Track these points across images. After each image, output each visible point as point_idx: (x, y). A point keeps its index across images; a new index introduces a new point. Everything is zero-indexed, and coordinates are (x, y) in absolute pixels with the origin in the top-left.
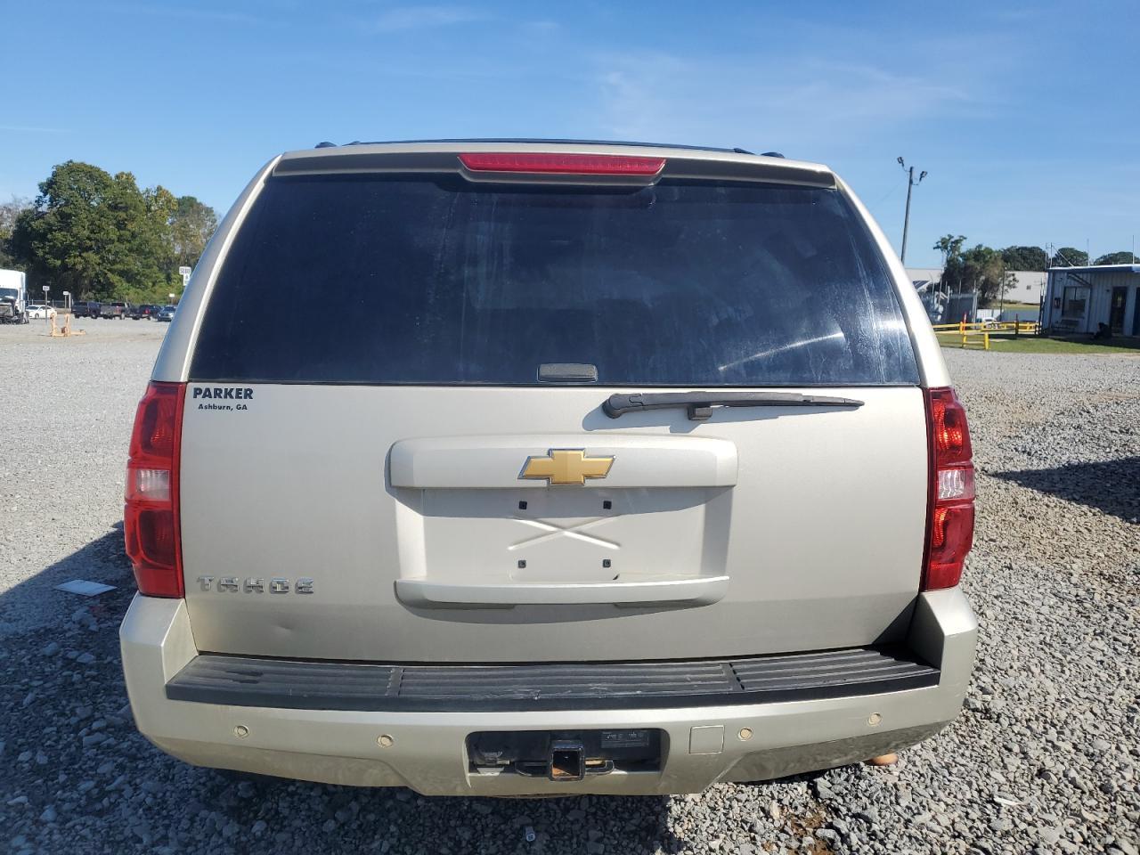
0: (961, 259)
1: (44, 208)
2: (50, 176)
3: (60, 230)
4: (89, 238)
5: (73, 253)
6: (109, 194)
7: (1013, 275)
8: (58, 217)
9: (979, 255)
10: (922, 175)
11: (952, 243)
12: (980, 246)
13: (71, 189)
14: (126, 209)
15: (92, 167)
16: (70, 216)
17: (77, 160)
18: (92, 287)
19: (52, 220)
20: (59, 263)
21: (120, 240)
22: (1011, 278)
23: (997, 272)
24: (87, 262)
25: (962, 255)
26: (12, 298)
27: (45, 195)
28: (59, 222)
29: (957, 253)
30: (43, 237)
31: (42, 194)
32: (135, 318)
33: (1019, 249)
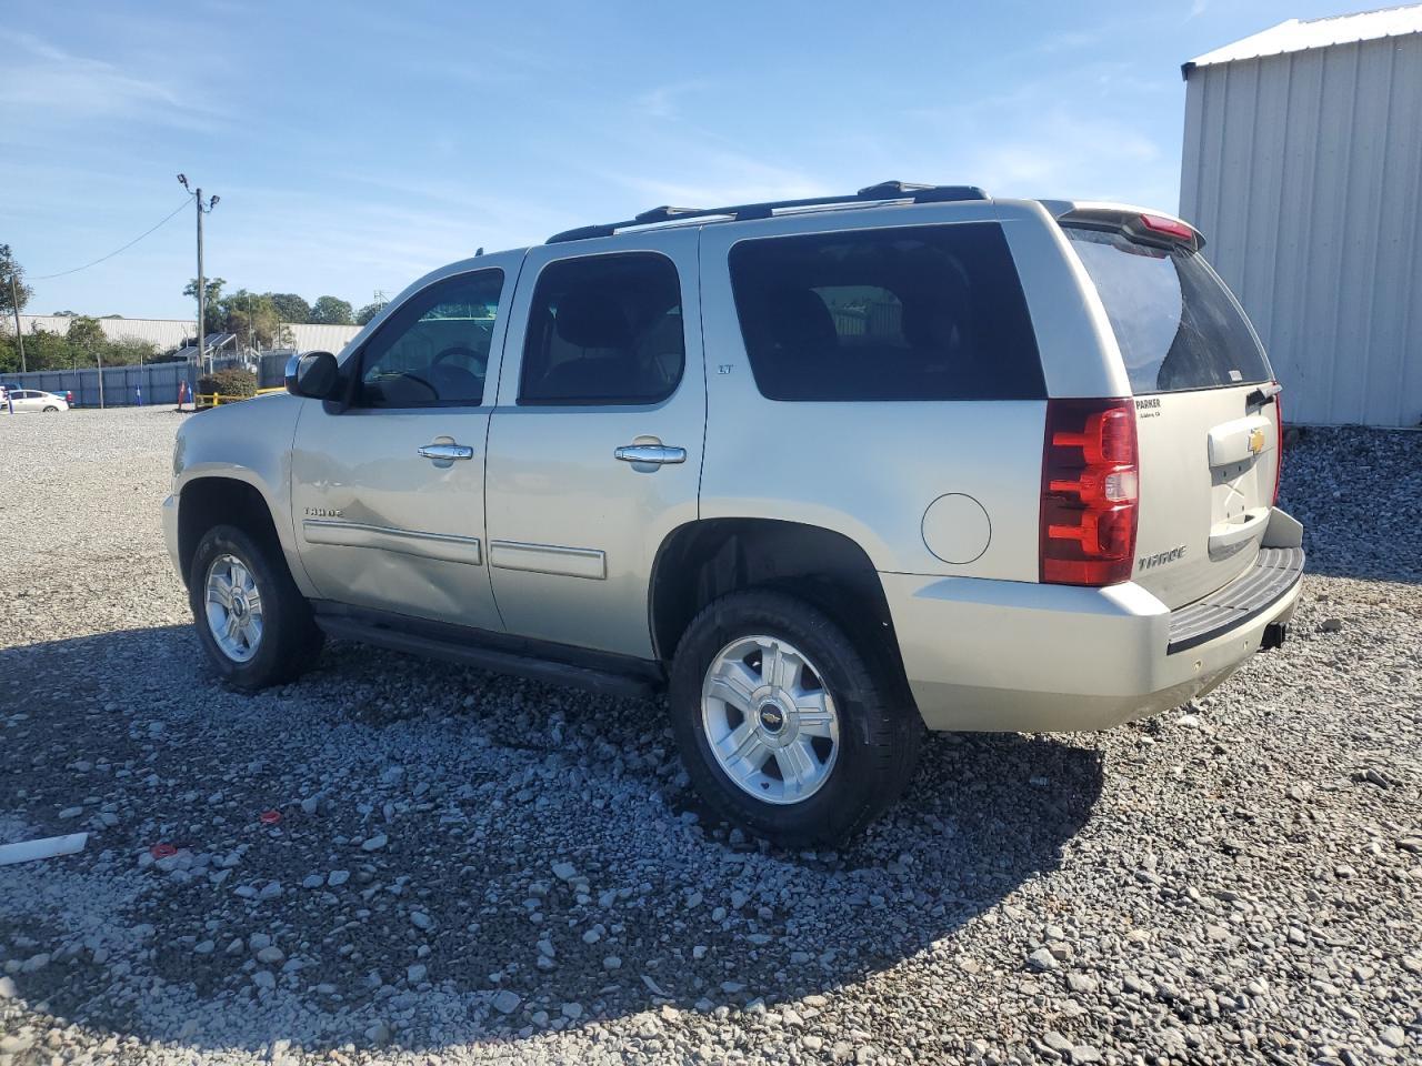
0: (221, 308)
7: (288, 328)
9: (242, 302)
10: (214, 200)
11: (208, 287)
12: (243, 292)
22: (285, 332)
23: (268, 324)
25: (223, 303)
29: (215, 301)
33: (276, 296)
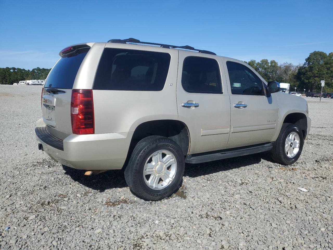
1: (306, 66)
2: (309, 56)
3: (310, 71)
4: (317, 74)
5: (312, 78)
6: (326, 60)
8: (309, 68)
13: (314, 59)
14: (330, 64)
15: (321, 52)
16: (312, 67)
17: (317, 51)
18: (316, 88)
19: (307, 69)
20: (307, 81)
21: (327, 73)
24: (316, 81)
26: (285, 91)
27: (307, 62)
28: (309, 69)
30: (304, 74)
31: (306, 62)
32: (324, 97)
